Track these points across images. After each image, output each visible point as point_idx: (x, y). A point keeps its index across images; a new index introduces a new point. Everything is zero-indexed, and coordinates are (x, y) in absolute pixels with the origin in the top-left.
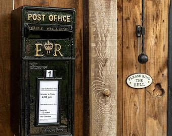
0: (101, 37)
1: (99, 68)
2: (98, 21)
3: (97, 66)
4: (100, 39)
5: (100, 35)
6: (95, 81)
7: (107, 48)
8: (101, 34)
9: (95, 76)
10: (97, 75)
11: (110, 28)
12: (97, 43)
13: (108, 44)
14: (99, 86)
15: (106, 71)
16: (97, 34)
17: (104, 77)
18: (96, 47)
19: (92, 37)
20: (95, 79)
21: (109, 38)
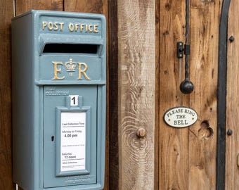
0: (135, 56)
1: (131, 100)
2: (130, 35)
3: (128, 97)
4: (133, 60)
5: (132, 55)
6: (126, 117)
7: (142, 72)
8: (134, 53)
9: (126, 110)
10: (128, 109)
11: (147, 45)
12: (129, 66)
13: (144, 67)
14: (132, 124)
15: (141, 103)
16: (129, 53)
17: (137, 112)
18: (128, 70)
19: (122, 56)
20: (127, 115)
21: (144, 59)
